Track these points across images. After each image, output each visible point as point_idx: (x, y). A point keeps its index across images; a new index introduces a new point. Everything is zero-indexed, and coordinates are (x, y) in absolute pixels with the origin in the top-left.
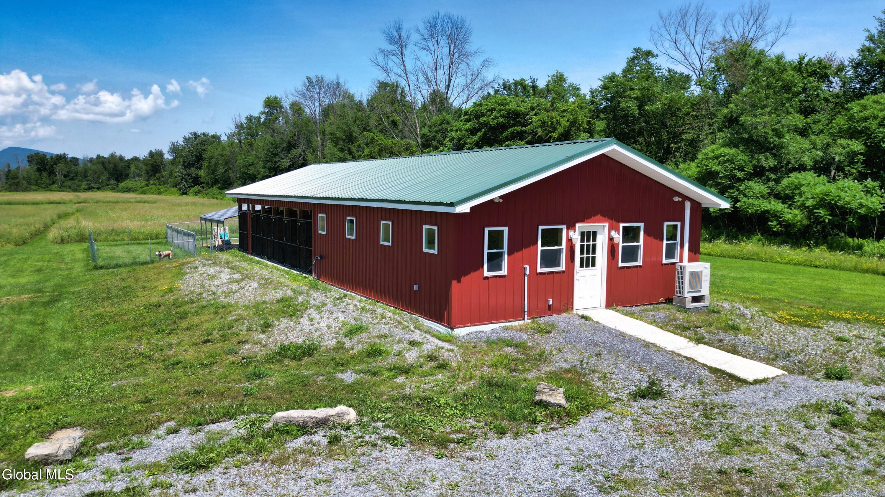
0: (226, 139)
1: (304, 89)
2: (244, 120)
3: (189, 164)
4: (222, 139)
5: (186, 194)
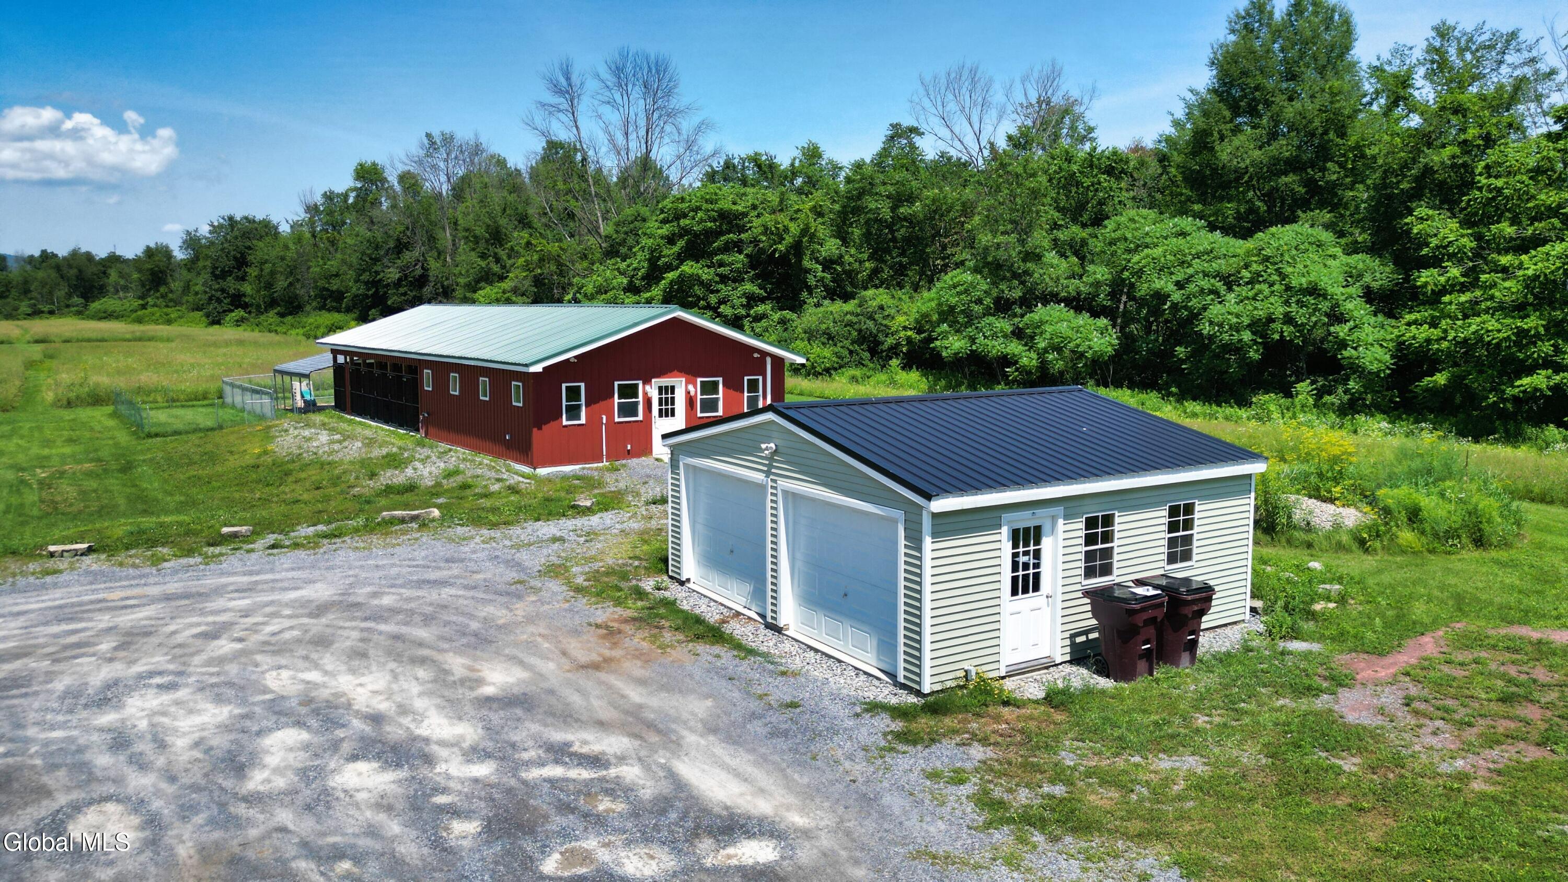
0: (288, 229)
1: (422, 153)
2: (318, 199)
3: (223, 271)
4: (281, 229)
5: (220, 323)
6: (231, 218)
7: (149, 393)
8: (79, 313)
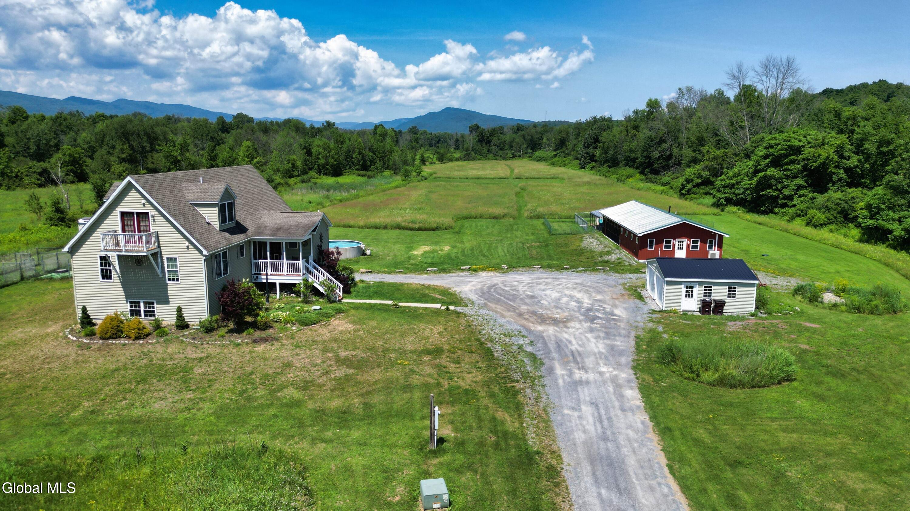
1: (677, 95)
2: (631, 113)
3: (588, 144)
5: (584, 168)
6: (595, 118)
7: (553, 215)
8: (530, 157)
